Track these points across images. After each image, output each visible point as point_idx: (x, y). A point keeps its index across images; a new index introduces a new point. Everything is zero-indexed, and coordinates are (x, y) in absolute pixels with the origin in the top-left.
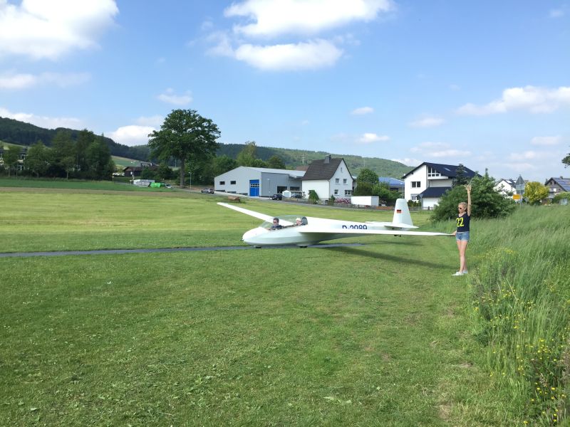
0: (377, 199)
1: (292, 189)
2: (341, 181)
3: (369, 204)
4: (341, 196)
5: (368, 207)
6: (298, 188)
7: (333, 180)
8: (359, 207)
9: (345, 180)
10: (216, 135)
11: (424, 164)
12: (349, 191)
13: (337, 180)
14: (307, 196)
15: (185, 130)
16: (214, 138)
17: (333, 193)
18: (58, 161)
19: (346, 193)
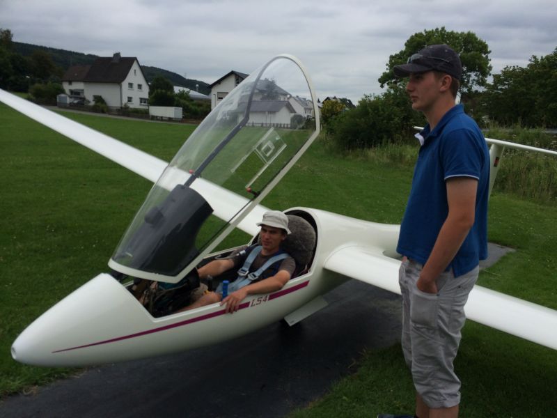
0: (180, 110)
2: (135, 86)
3: (172, 116)
4: (135, 104)
5: (170, 119)
7: (125, 84)
8: (162, 119)
9: (140, 86)
11: (232, 73)
12: (145, 99)
13: (131, 85)
14: (92, 103)
17: (125, 100)
19: (141, 102)
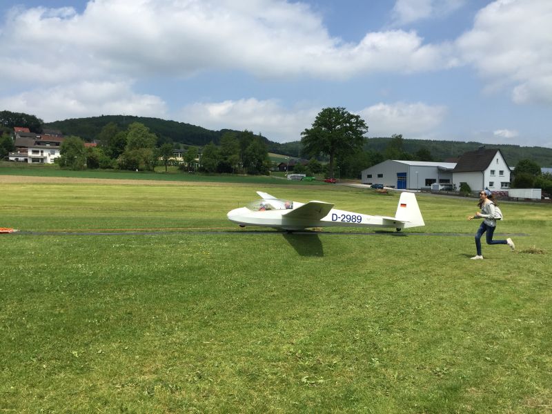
0: (539, 192)
1: (441, 181)
2: (497, 173)
3: (531, 197)
4: (497, 188)
5: (528, 200)
6: (448, 181)
7: (487, 172)
8: (517, 199)
9: (501, 172)
10: (364, 130)
12: (506, 183)
13: (493, 171)
14: (458, 189)
15: (335, 127)
16: (362, 133)
17: (487, 185)
18: (226, 159)
19: (502, 186)
